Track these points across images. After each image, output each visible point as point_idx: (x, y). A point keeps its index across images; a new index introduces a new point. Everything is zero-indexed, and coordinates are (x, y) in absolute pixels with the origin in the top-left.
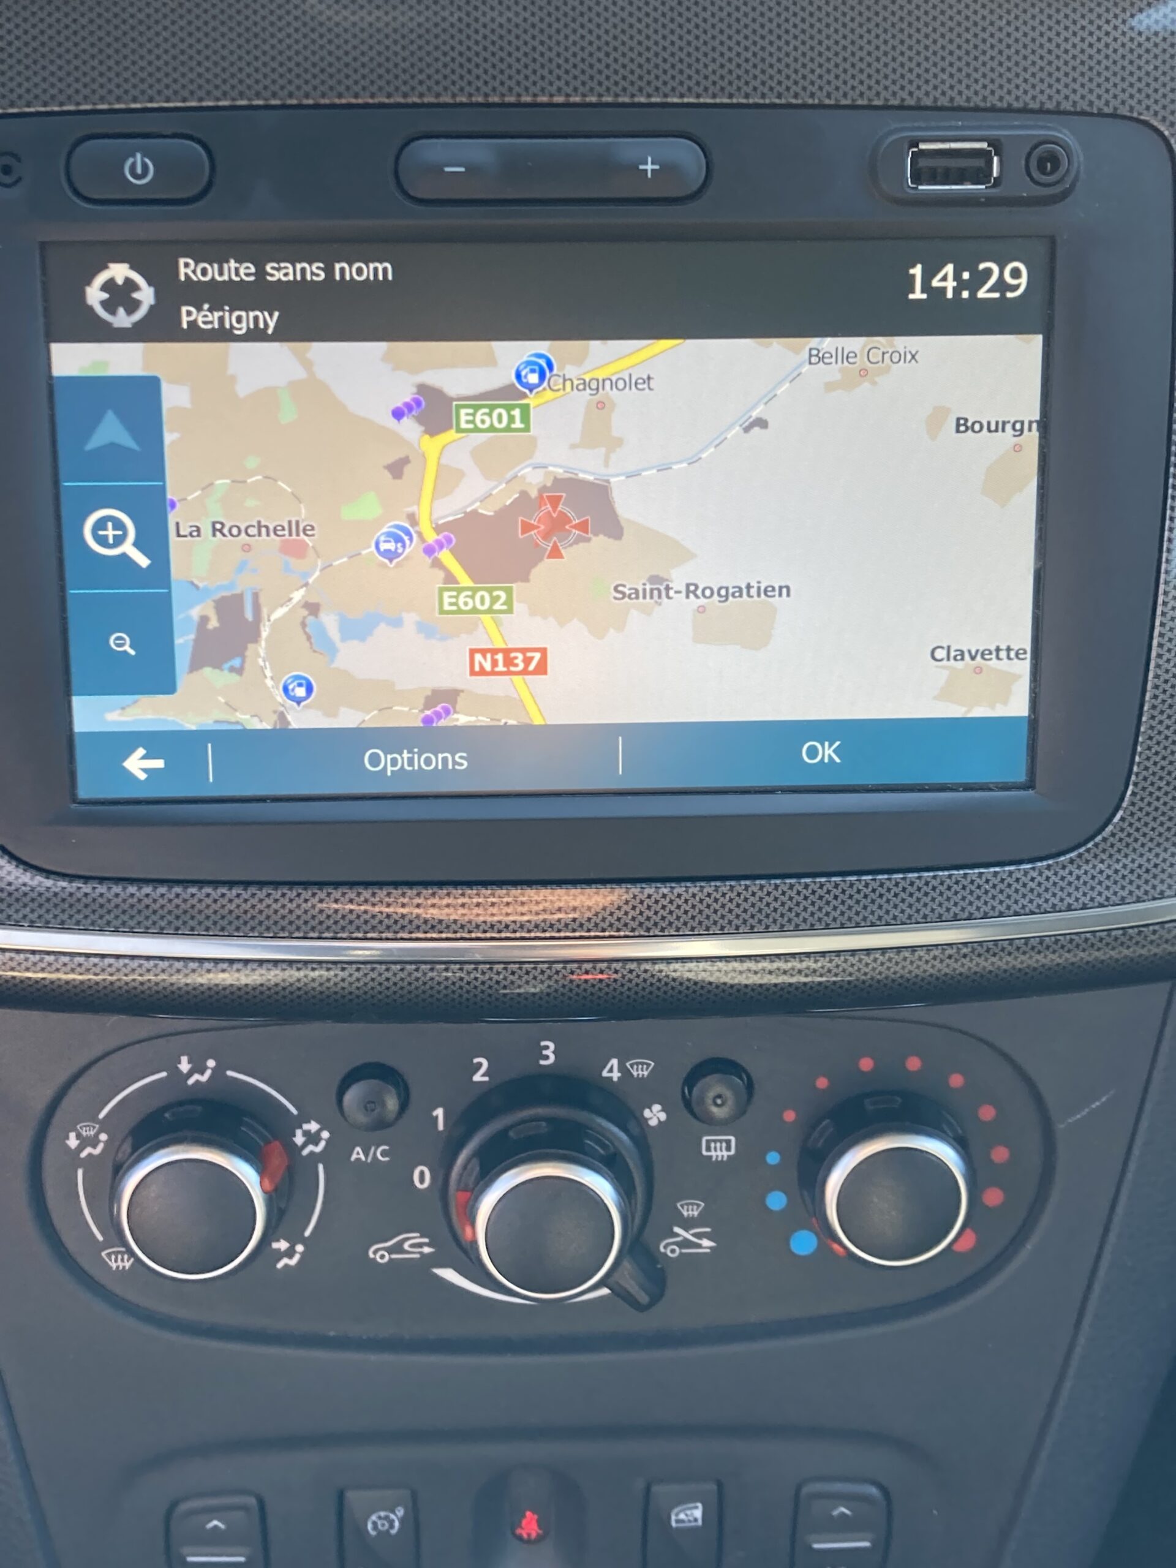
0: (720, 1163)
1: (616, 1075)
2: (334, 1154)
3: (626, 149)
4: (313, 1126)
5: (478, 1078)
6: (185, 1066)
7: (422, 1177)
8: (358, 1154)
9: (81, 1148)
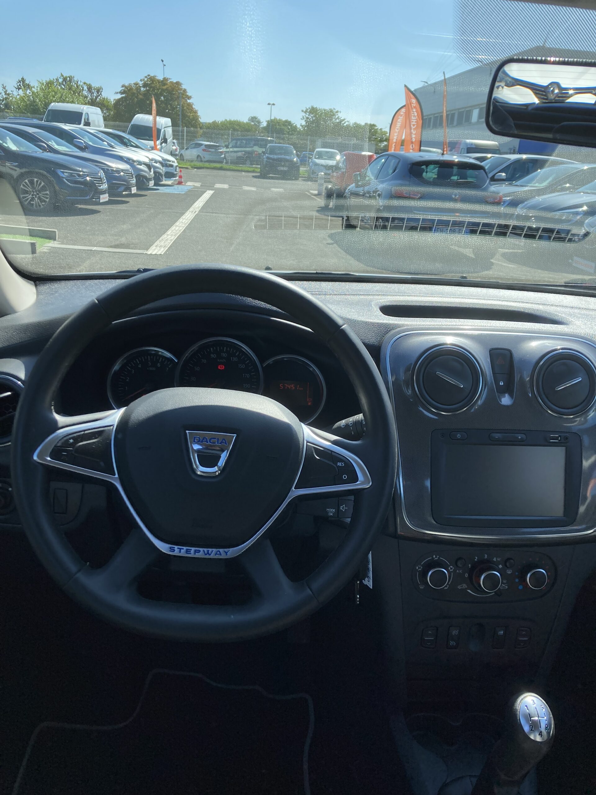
0: (509, 574)
1: (495, 560)
2: (455, 571)
3: (517, 435)
4: (452, 567)
5: (476, 560)
6: (434, 557)
7: (467, 575)
8: (458, 571)
9: (418, 569)
